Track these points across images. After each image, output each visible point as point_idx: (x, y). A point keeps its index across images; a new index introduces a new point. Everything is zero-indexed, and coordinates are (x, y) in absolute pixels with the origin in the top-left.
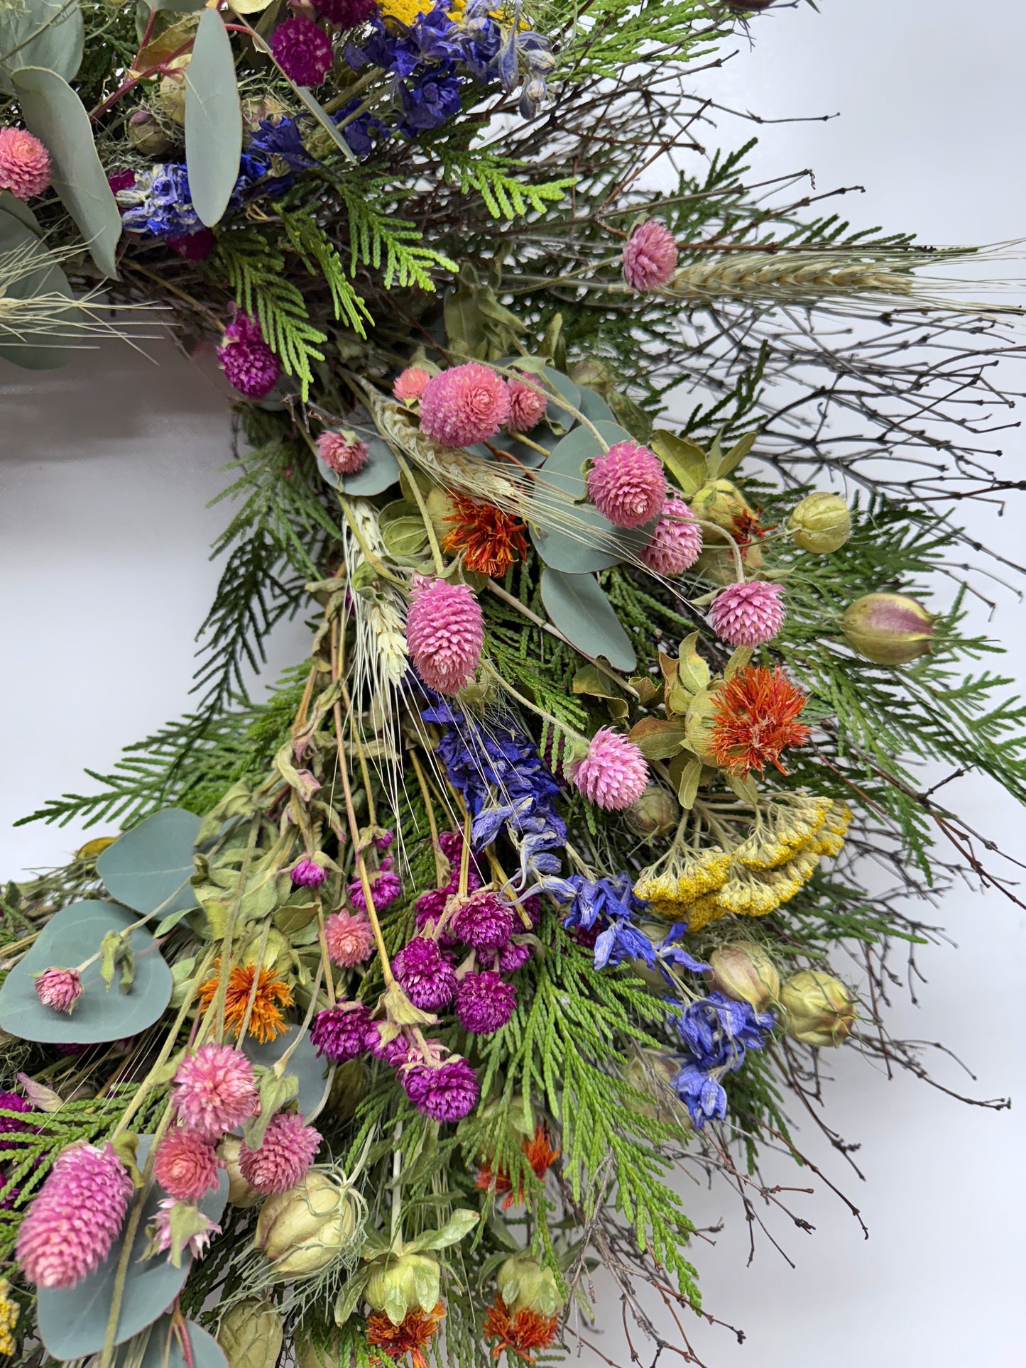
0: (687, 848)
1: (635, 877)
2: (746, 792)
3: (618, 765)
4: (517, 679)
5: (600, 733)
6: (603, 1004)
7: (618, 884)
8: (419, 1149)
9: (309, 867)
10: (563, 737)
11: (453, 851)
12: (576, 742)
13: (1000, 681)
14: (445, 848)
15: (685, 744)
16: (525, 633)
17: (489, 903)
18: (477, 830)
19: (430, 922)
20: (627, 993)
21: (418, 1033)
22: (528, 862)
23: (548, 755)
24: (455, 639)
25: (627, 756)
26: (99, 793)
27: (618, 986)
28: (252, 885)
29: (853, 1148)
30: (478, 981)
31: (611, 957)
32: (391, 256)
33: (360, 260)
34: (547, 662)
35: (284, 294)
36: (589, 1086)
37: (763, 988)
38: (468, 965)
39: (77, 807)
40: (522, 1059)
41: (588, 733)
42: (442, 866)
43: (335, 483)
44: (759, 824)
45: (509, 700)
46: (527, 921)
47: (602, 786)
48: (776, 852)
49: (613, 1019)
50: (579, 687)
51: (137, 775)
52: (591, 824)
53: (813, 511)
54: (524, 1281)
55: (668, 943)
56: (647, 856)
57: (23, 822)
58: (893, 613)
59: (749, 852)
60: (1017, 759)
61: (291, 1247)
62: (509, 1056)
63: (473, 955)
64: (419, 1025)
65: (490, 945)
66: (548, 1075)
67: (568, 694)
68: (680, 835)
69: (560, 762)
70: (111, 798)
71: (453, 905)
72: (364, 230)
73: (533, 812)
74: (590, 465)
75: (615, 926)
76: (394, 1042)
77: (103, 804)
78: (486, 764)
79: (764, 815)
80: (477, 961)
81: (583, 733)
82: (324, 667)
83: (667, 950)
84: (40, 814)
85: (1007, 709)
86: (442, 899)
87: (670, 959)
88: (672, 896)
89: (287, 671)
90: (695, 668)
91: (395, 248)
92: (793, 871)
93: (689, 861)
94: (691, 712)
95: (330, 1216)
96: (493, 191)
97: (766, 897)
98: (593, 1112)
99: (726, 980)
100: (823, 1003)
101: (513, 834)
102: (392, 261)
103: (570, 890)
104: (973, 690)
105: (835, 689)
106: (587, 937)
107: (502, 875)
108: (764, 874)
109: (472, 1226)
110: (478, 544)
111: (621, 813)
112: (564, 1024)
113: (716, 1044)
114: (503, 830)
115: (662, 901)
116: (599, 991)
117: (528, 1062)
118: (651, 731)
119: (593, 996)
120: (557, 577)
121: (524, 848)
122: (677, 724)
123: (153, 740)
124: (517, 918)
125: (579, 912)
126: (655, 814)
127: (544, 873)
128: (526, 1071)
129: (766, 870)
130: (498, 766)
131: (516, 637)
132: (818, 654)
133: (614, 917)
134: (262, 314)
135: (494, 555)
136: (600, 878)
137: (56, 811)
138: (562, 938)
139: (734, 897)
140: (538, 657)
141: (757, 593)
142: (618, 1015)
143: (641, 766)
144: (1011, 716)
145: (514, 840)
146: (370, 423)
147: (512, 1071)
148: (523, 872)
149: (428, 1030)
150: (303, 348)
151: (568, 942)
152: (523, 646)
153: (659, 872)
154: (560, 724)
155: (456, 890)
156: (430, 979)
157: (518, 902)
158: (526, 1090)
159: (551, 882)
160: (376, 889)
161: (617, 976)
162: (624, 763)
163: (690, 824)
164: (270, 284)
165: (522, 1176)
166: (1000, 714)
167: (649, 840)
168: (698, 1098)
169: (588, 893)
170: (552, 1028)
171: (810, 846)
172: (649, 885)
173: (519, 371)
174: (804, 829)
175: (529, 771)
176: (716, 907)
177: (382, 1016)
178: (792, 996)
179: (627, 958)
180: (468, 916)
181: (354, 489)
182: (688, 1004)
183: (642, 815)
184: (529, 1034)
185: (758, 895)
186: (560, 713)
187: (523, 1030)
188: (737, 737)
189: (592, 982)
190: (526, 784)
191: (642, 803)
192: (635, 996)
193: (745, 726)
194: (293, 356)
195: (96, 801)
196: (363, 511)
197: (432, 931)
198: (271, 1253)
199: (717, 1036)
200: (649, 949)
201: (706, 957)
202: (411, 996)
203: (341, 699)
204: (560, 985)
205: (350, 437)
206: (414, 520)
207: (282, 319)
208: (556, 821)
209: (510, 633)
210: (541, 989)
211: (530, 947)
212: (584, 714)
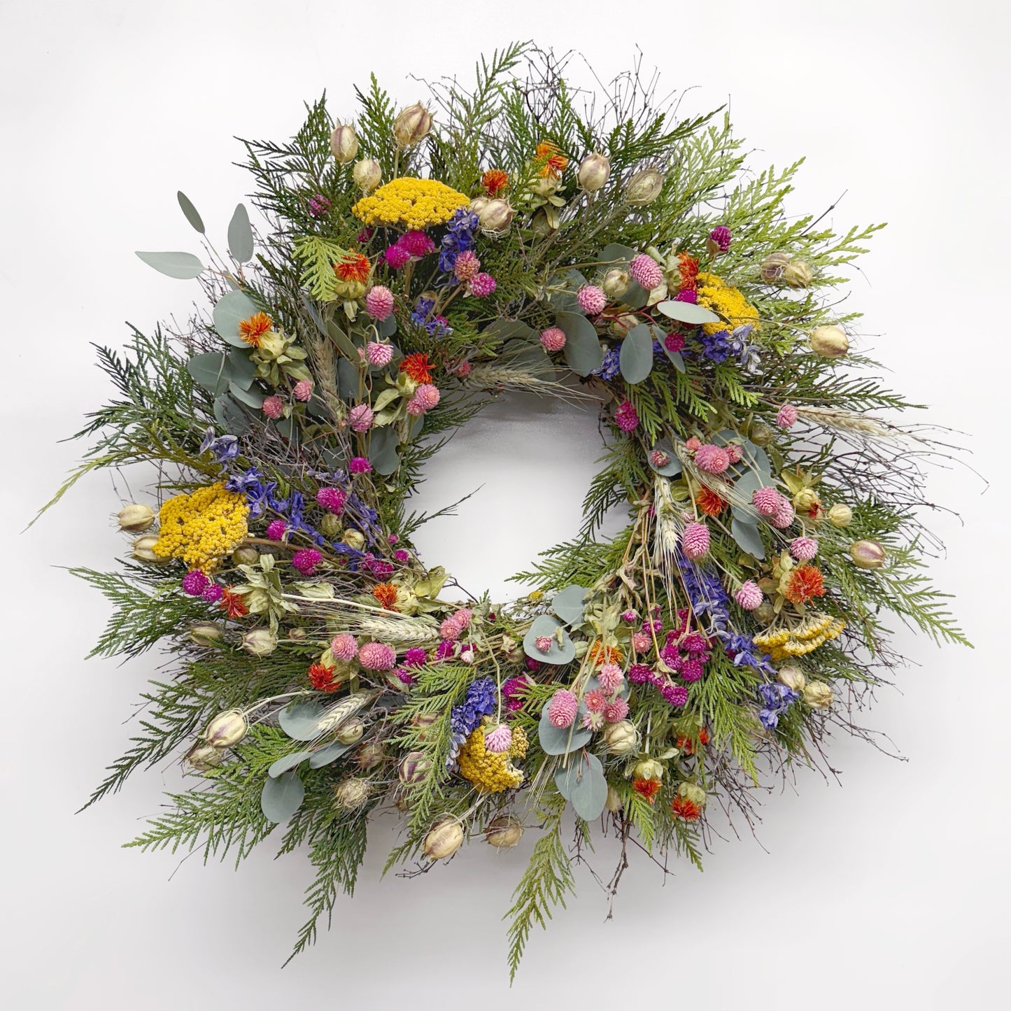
0: (775, 628)
1: (754, 635)
2: (801, 609)
3: (752, 594)
4: (718, 556)
5: (747, 582)
6: (735, 680)
7: (747, 638)
8: (660, 722)
9: (631, 614)
10: (733, 580)
11: (684, 617)
12: (738, 583)
13: (925, 579)
14: (681, 615)
15: (778, 590)
16: (723, 536)
17: (698, 637)
18: (697, 610)
19: (675, 640)
20: (745, 676)
21: (669, 676)
22: (713, 624)
23: (727, 586)
24: (701, 545)
25: (755, 592)
26: (535, 572)
27: (742, 674)
28: (608, 618)
29: (838, 772)
30: (691, 663)
31: (741, 663)
32: (692, 400)
33: (680, 400)
34: (730, 549)
35: (647, 399)
36: (726, 708)
37: (798, 684)
38: (686, 658)
39: (527, 577)
40: (701, 698)
41: (743, 581)
42: (679, 620)
43: (655, 469)
44: (803, 622)
45: (713, 563)
46: (711, 645)
47: (745, 601)
48: (807, 633)
49: (738, 686)
50: (741, 562)
51: (551, 567)
52: (739, 613)
53: (836, 512)
54: (690, 790)
55: (764, 661)
56: (760, 629)
57: (507, 580)
58: (867, 550)
59: (797, 632)
60: (927, 613)
61: (618, 741)
62: (696, 696)
63: (688, 655)
64: (670, 673)
65: (695, 652)
66: (711, 704)
67: (736, 563)
68: (774, 623)
69: (731, 590)
70: (541, 575)
71: (683, 636)
72: (683, 387)
73: (718, 606)
74: (755, 492)
75: (743, 653)
76: (659, 678)
77: (537, 577)
78: (702, 586)
79: (806, 619)
80: (690, 658)
81: (740, 580)
82: (638, 537)
83: (762, 664)
84: (513, 578)
85: (926, 592)
86: (679, 633)
87: (763, 667)
88: (766, 643)
89: (618, 533)
90: (787, 561)
91: (694, 398)
92: (814, 641)
93: (775, 632)
94: (782, 578)
95: (631, 734)
96: (733, 388)
97: (802, 649)
98: (727, 718)
99: (783, 678)
100: (819, 691)
101: (709, 613)
102: (692, 403)
103: (728, 636)
104: (912, 581)
105: (844, 575)
106: (732, 655)
107: (703, 628)
108: (802, 641)
109: (676, 754)
110: (709, 504)
111: (752, 611)
112: (719, 686)
113: (776, 701)
114: (705, 612)
115: (762, 645)
116: (734, 676)
117: (703, 699)
118: (766, 583)
119: (732, 677)
120: (738, 522)
121: (713, 619)
122: (776, 581)
123: (550, 552)
124: (707, 644)
125: (731, 645)
126: (765, 614)
127: (719, 629)
128: (702, 703)
129: (803, 639)
130: (706, 588)
131: (718, 537)
132: (840, 560)
133: (744, 649)
134: (637, 404)
135: (715, 509)
136: (740, 634)
137: (519, 577)
138: (722, 656)
139: (789, 647)
140: (726, 547)
141: (808, 542)
142: (740, 684)
143: (760, 596)
144: (928, 594)
145: (709, 616)
146: (673, 450)
147: (696, 702)
148: (712, 627)
149: (673, 676)
150: (653, 423)
151: (724, 657)
152: (721, 542)
153: (763, 635)
154: (732, 576)
155: (684, 631)
156: (674, 659)
157: (708, 638)
158: (701, 709)
159: (721, 632)
160: (655, 626)
161: (741, 670)
162: (754, 594)
163: (779, 620)
164: (641, 393)
165: (696, 742)
166: (922, 593)
167: (762, 623)
168: (767, 718)
169: (735, 639)
170: (714, 687)
171: (823, 633)
172: (759, 639)
173: (733, 444)
174: (819, 626)
175: (718, 591)
176: (783, 651)
177: (655, 670)
178: (809, 689)
179: (747, 664)
180: (689, 640)
181: (661, 472)
182: (767, 684)
183: (760, 613)
184: (705, 689)
185: (798, 647)
186: (733, 571)
187: (702, 687)
188: (796, 589)
189: (732, 672)
190: (716, 595)
191: (760, 609)
192: (747, 677)
193: (799, 587)
194: (649, 425)
195: (534, 575)
196: (665, 481)
197: (675, 643)
198: (610, 742)
199: (777, 698)
200: (755, 663)
201: (778, 670)
202: (667, 664)
203: (645, 552)
204: (719, 672)
205: (665, 454)
206: (684, 488)
207: (645, 409)
208: (726, 611)
209: (716, 536)
210: (711, 673)
211: (710, 656)
212: (742, 573)
